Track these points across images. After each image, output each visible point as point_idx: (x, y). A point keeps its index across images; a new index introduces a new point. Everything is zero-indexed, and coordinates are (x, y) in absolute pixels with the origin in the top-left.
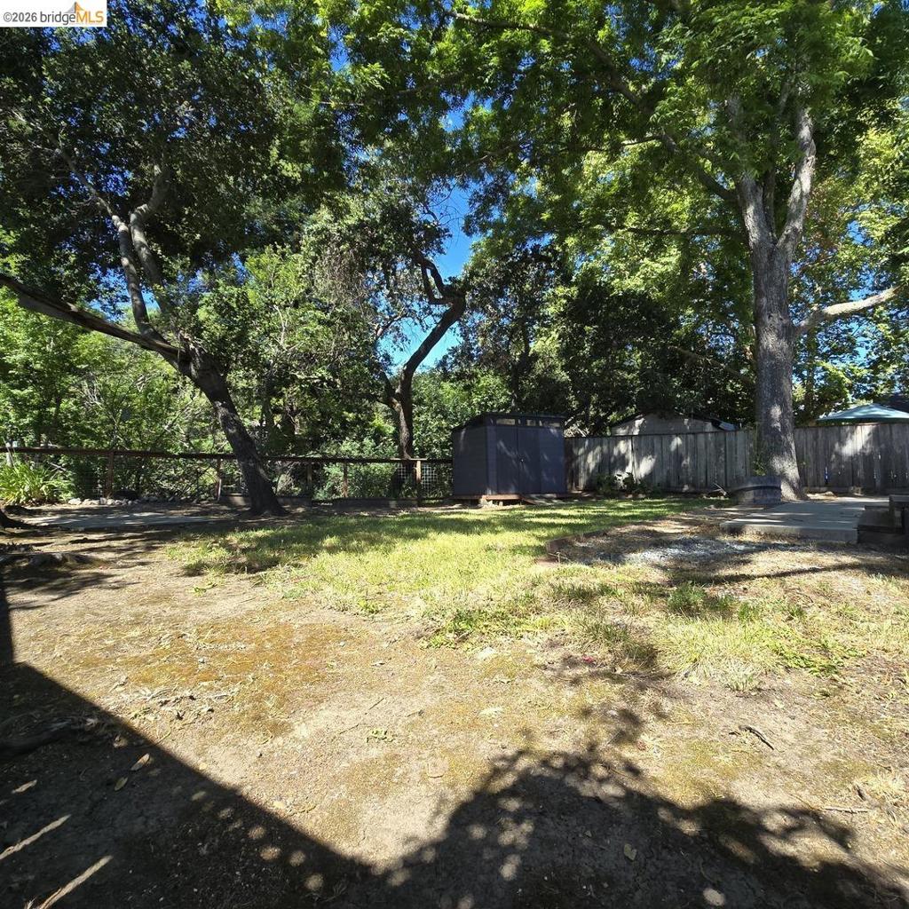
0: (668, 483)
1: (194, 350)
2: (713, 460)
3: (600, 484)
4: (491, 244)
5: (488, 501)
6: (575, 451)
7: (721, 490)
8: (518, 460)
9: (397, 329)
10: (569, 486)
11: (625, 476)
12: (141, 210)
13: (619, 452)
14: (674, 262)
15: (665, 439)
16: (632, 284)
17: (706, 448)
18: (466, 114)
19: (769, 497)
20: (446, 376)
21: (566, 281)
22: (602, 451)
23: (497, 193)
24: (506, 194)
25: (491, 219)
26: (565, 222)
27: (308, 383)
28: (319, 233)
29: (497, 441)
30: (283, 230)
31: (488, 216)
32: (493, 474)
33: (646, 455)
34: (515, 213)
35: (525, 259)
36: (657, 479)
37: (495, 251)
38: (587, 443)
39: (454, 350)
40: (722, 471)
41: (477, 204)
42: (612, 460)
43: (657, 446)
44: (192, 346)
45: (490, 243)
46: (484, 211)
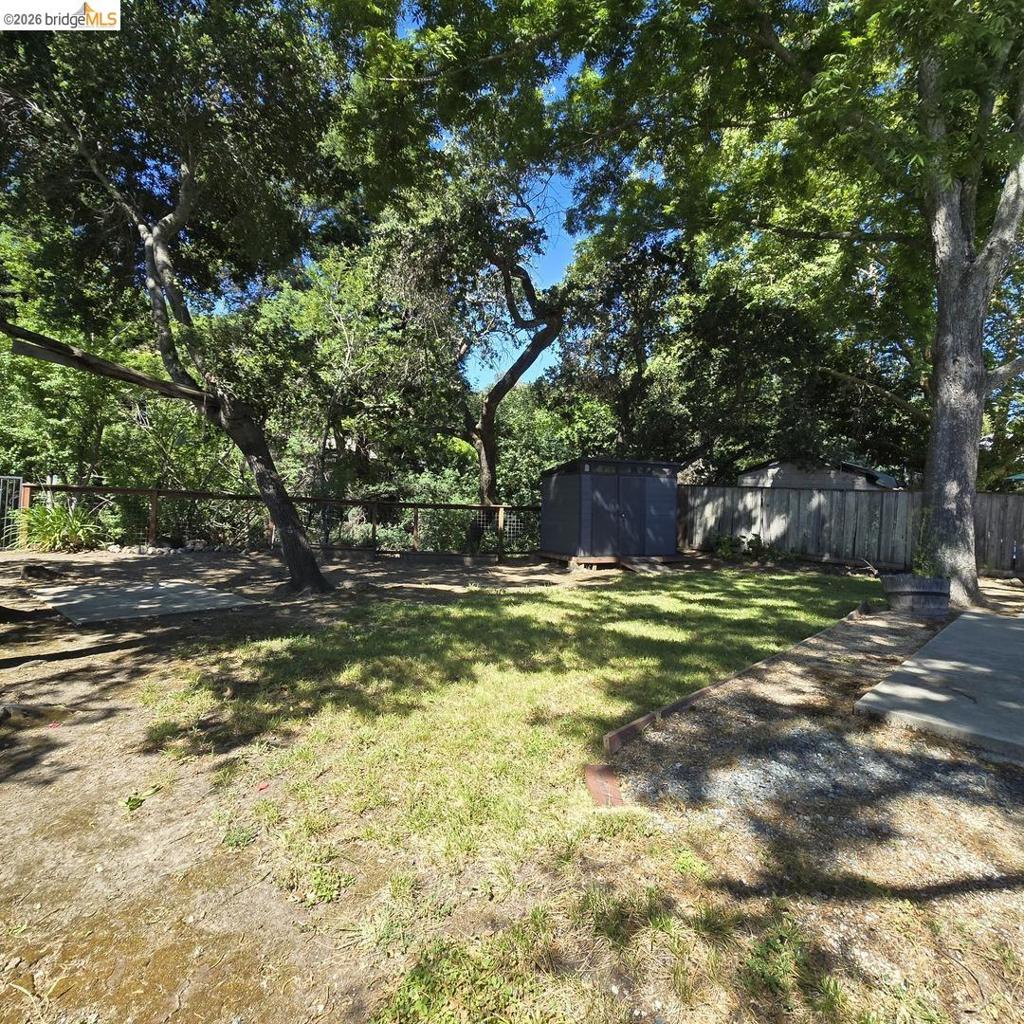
0: (804, 550)
1: (222, 397)
2: (865, 525)
3: (718, 544)
4: (599, 243)
5: (579, 564)
6: (691, 501)
7: (871, 568)
8: (618, 514)
9: (486, 343)
10: (680, 544)
11: (750, 537)
12: (165, 222)
13: (745, 506)
14: (834, 262)
15: (804, 495)
16: (777, 291)
17: (857, 510)
18: (570, 80)
19: (932, 606)
20: (541, 402)
21: (693, 288)
22: (724, 503)
23: (609, 182)
24: (618, 182)
25: (601, 213)
26: (694, 215)
27: (377, 412)
28: (388, 235)
29: (593, 491)
30: (360, 220)
31: (596, 209)
32: (586, 532)
33: (779, 513)
34: (631, 204)
35: (641, 260)
36: (791, 544)
37: (606, 251)
38: (706, 492)
39: (552, 370)
40: (875, 540)
41: (583, 195)
42: (736, 515)
43: (793, 501)
44: (220, 392)
45: (599, 241)
46: (591, 203)
